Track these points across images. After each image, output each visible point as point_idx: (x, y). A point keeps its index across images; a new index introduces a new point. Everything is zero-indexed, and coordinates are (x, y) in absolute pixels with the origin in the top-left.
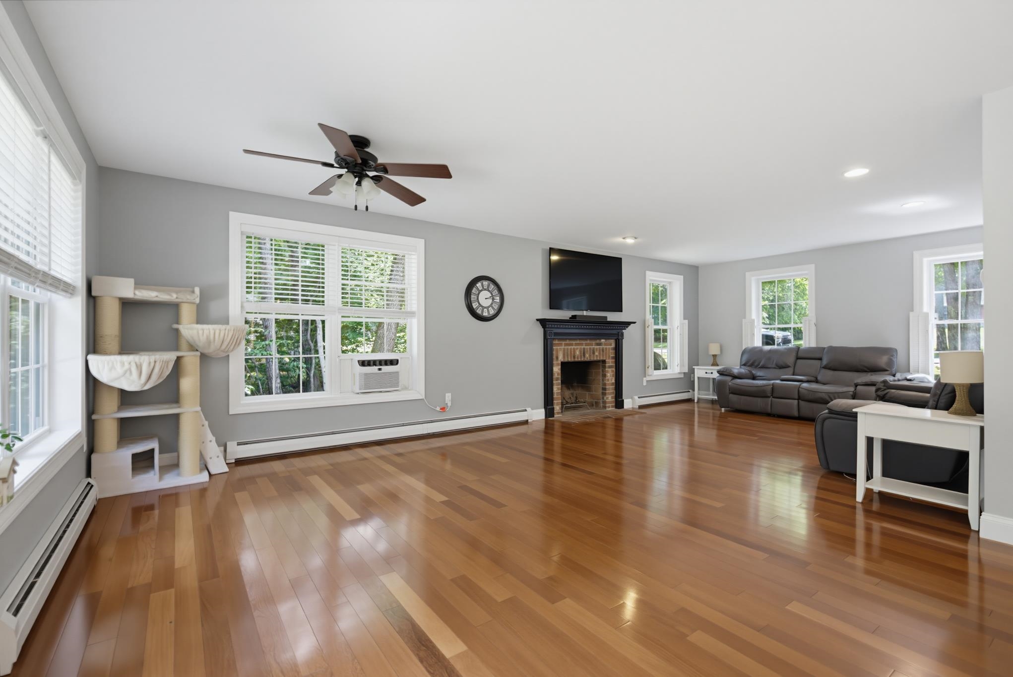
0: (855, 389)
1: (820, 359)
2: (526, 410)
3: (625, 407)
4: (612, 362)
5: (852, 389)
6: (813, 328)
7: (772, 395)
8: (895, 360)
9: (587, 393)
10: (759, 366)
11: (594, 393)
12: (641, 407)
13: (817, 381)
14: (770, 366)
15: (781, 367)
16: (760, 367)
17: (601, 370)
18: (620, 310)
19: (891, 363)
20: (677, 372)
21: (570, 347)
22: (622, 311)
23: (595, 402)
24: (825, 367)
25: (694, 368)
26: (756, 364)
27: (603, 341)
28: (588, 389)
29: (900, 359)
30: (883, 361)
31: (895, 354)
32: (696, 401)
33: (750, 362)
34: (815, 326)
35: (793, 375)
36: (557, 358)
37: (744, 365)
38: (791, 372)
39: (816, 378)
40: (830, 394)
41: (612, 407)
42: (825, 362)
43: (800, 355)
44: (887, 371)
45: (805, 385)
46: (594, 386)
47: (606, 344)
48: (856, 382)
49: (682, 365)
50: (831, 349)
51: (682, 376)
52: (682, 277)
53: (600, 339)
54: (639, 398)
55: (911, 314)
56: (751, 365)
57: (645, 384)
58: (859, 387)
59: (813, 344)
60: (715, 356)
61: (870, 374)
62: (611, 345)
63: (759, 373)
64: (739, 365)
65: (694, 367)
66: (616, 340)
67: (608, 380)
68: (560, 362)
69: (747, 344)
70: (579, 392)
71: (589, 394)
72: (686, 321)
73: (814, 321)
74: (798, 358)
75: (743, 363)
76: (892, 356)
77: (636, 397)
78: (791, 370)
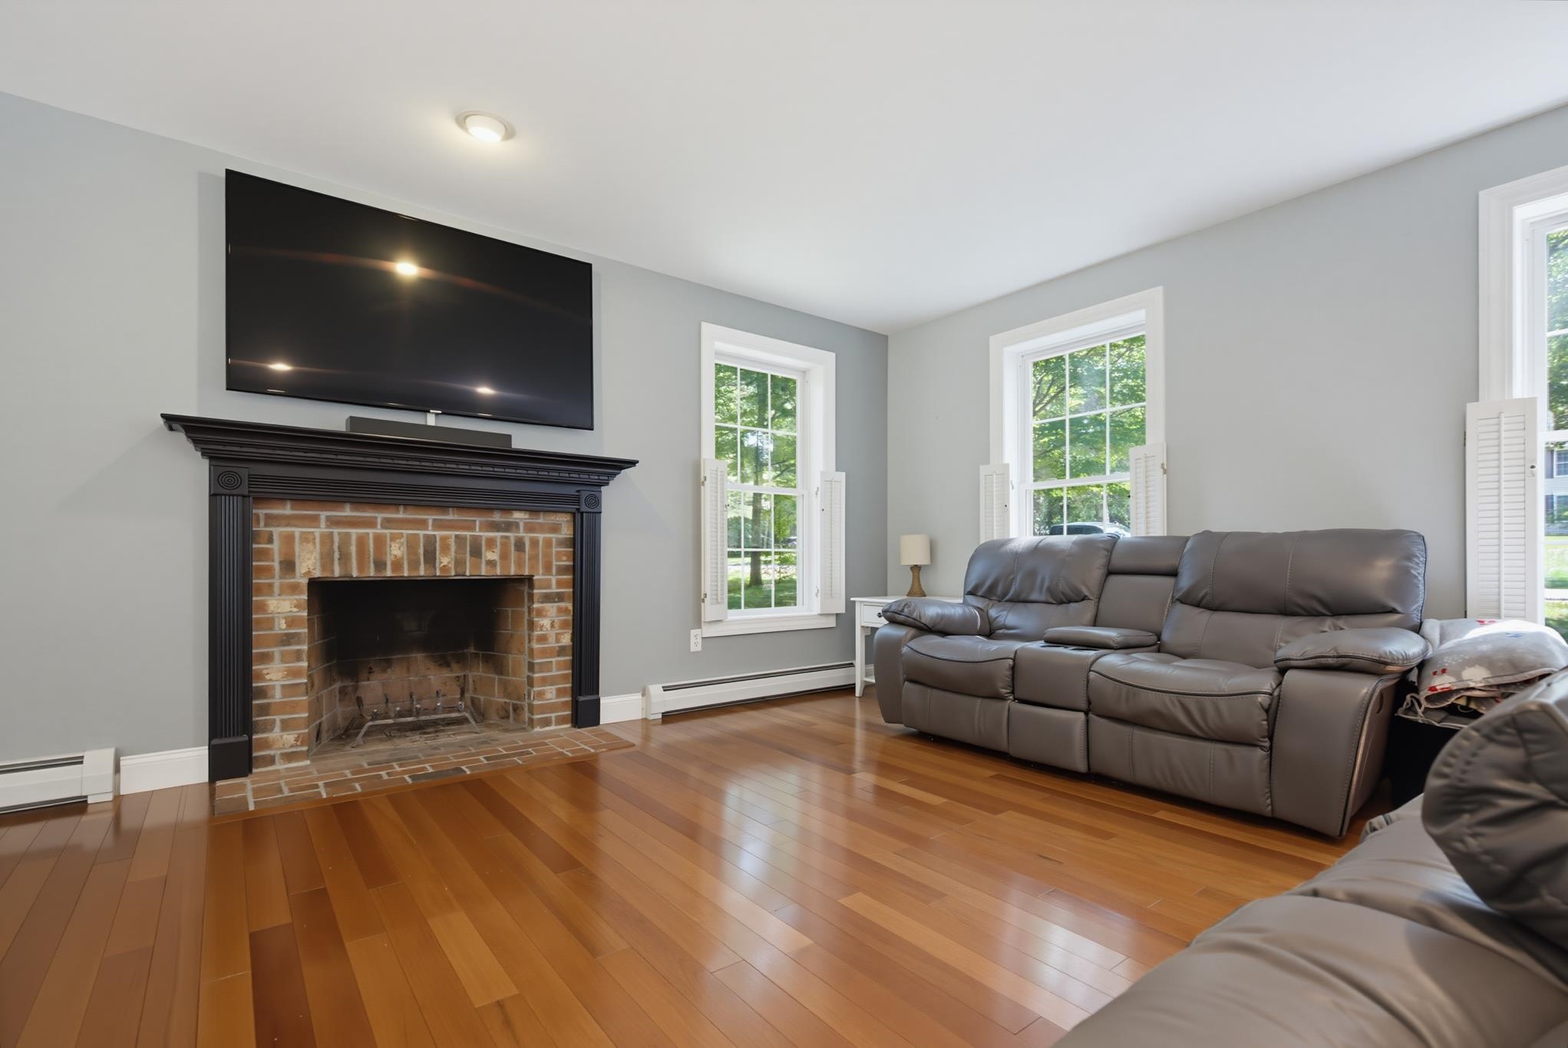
0: (1280, 684)
1: (1173, 573)
2: (79, 761)
3: (602, 721)
4: (559, 584)
5: (1265, 682)
6: (1159, 479)
7: (1013, 692)
8: (1417, 571)
9: (497, 677)
10: (1007, 598)
11: (510, 678)
12: (669, 717)
13: (1157, 646)
14: (1034, 596)
15: (1064, 598)
16: (1007, 601)
17: (526, 609)
18: (586, 423)
19: (1403, 582)
20: (816, 613)
21: (354, 532)
22: (592, 429)
23: (514, 705)
24: (1189, 599)
25: (854, 602)
26: (1000, 589)
27: (518, 516)
28: (497, 665)
29: (1435, 567)
30: (1378, 573)
31: (1417, 550)
32: (858, 693)
33: (988, 584)
34: (1165, 472)
35: (1095, 623)
36: (289, 566)
37: (972, 593)
38: (1089, 615)
39: (1159, 636)
40: (1187, 700)
41: (561, 721)
42: (1185, 581)
43: (1118, 562)
44: (1393, 611)
45: (1113, 661)
46: (510, 656)
47: (530, 528)
48: (1281, 654)
49: (827, 593)
50: (1209, 538)
51: (831, 623)
52: (831, 357)
53: (508, 510)
54: (666, 689)
55: (1471, 408)
56: (989, 594)
57: (696, 645)
58: (1290, 675)
59: (1158, 529)
60: (916, 569)
61: (1329, 622)
62: (555, 529)
63: (1007, 616)
64: (962, 592)
65: (852, 599)
66: (574, 514)
67: (543, 639)
68: (305, 581)
69: (989, 534)
70: (478, 672)
71: (499, 679)
72: (842, 476)
73: (1162, 458)
74: (1110, 573)
75: (969, 589)
76: (1410, 557)
77: (655, 690)
78: (1087, 609)
